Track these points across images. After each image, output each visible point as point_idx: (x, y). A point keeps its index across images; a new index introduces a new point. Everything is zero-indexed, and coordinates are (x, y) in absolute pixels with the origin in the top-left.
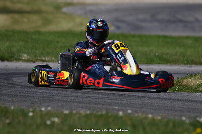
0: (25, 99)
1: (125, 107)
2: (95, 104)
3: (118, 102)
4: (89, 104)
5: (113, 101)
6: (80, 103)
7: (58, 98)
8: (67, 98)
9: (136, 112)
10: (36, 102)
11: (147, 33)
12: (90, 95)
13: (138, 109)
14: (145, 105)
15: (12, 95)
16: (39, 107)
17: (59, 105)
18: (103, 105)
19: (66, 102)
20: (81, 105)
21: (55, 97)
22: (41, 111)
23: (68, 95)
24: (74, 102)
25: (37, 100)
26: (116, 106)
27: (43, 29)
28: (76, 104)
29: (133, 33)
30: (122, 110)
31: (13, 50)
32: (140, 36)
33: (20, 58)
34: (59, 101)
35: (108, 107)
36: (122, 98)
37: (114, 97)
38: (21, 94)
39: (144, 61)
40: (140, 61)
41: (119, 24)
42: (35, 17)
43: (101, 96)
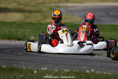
0: (32, 63)
1: (91, 67)
2: (73, 66)
4: (70, 65)
5: (84, 64)
6: (64, 65)
7: (52, 62)
8: (57, 62)
10: (38, 64)
12: (70, 60)
13: (98, 69)
14: (102, 66)
15: (25, 60)
16: (40, 67)
17: (52, 66)
18: (78, 66)
21: (50, 61)
22: (42, 70)
23: (57, 60)
24: (61, 64)
25: (39, 63)
26: (85, 67)
27: (43, 22)
28: (62, 66)
30: (89, 69)
31: (25, 34)
33: (30, 38)
34: (52, 64)
35: (80, 67)
36: (89, 62)
37: (84, 61)
38: (30, 60)
42: (38, 15)
43: (76, 61)
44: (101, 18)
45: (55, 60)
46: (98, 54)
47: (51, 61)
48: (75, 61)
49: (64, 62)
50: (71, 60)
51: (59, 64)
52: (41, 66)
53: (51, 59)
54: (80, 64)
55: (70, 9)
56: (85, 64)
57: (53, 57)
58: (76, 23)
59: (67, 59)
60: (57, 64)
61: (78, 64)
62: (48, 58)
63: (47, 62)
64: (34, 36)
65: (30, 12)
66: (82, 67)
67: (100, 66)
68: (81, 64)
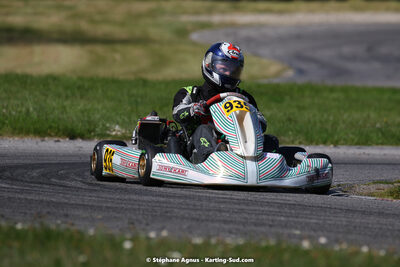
0: (117, 215)
1: (315, 231)
2: (256, 225)
3: (300, 220)
4: (244, 224)
5: (291, 219)
6: (225, 222)
7: (182, 212)
8: (201, 213)
9: (337, 241)
10: (138, 220)
11: (358, 83)
12: (243, 207)
13: (340, 236)
14: (355, 227)
15: (92, 207)
16: (144, 230)
17: (185, 227)
18: (271, 226)
19: (198, 220)
20: (226, 227)
21: (176, 210)
22: (149, 239)
23: (202, 205)
24: (212, 221)
25: (140, 217)
26: (296, 228)
27: (151, 76)
28: (217, 225)
29: (330, 83)
30: (310, 238)
31: (92, 117)
32: (345, 90)
33: (108, 132)
34: (183, 218)
35: (280, 231)
36: (308, 212)
37: (293, 211)
38: (109, 205)
39: (353, 140)
40: (345, 140)
41: (304, 66)
42: (136, 52)
43: (266, 208)
44: (350, 66)
45: (194, 205)
46: (339, 185)
47: (180, 208)
48: (262, 209)
49: (224, 214)
50: (247, 205)
51: (207, 220)
52: (147, 224)
53: (181, 204)
54: (279, 218)
55: (244, 33)
56: (296, 220)
57: (186, 197)
58: (265, 81)
59: (235, 204)
60: (203, 221)
61: (273, 221)
62: (172, 200)
63: (167, 212)
64: (122, 126)
65: (108, 41)
66: (286, 231)
67: (346, 226)
68: (282, 218)
